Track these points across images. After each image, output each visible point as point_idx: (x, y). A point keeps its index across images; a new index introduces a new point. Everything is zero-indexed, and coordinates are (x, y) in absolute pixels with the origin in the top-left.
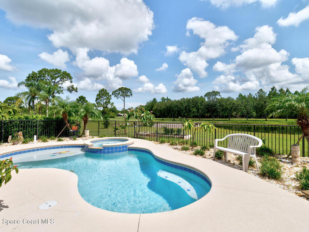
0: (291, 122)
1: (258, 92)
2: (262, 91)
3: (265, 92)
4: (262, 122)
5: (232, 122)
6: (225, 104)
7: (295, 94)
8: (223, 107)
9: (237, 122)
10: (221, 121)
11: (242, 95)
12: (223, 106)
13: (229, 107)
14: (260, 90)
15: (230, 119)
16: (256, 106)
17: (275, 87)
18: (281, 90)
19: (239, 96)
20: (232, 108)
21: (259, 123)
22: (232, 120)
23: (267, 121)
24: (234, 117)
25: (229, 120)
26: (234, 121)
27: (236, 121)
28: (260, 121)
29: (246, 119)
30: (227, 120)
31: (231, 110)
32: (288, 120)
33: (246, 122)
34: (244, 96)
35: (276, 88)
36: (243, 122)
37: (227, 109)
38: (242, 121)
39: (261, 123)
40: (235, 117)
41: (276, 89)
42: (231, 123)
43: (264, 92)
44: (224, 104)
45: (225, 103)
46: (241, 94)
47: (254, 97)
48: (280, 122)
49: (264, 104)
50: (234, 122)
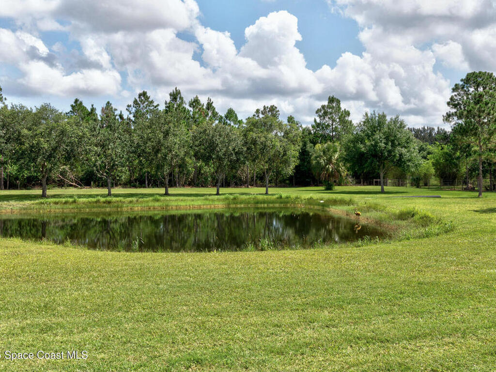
0: (232, 197)
1: (135, 102)
2: (147, 98)
3: (155, 104)
4: (158, 200)
5: (56, 203)
6: (30, 133)
7: (226, 117)
8: (22, 144)
9: (74, 202)
10: (12, 202)
11: (84, 104)
12: (19, 140)
13: (46, 146)
14: (140, 95)
15: (49, 192)
16: (139, 146)
17: (179, 93)
18: (195, 103)
19: (72, 106)
20: (55, 149)
21: (150, 204)
22: (54, 196)
23: (168, 198)
24: (54, 181)
25: (44, 196)
26: (64, 200)
27: (71, 200)
28: (151, 198)
29: (105, 191)
30: (36, 197)
31: (50, 156)
32: (222, 190)
33: (109, 202)
34: (89, 109)
35: (182, 96)
36: (98, 201)
37: (38, 153)
38: (94, 200)
39: (157, 204)
40: (61, 184)
41: (181, 98)
42: (53, 206)
43: (152, 102)
44: (25, 132)
45: (30, 129)
46: (81, 103)
47: (121, 116)
48: (207, 199)
49: (162, 141)
50: (66, 203)
